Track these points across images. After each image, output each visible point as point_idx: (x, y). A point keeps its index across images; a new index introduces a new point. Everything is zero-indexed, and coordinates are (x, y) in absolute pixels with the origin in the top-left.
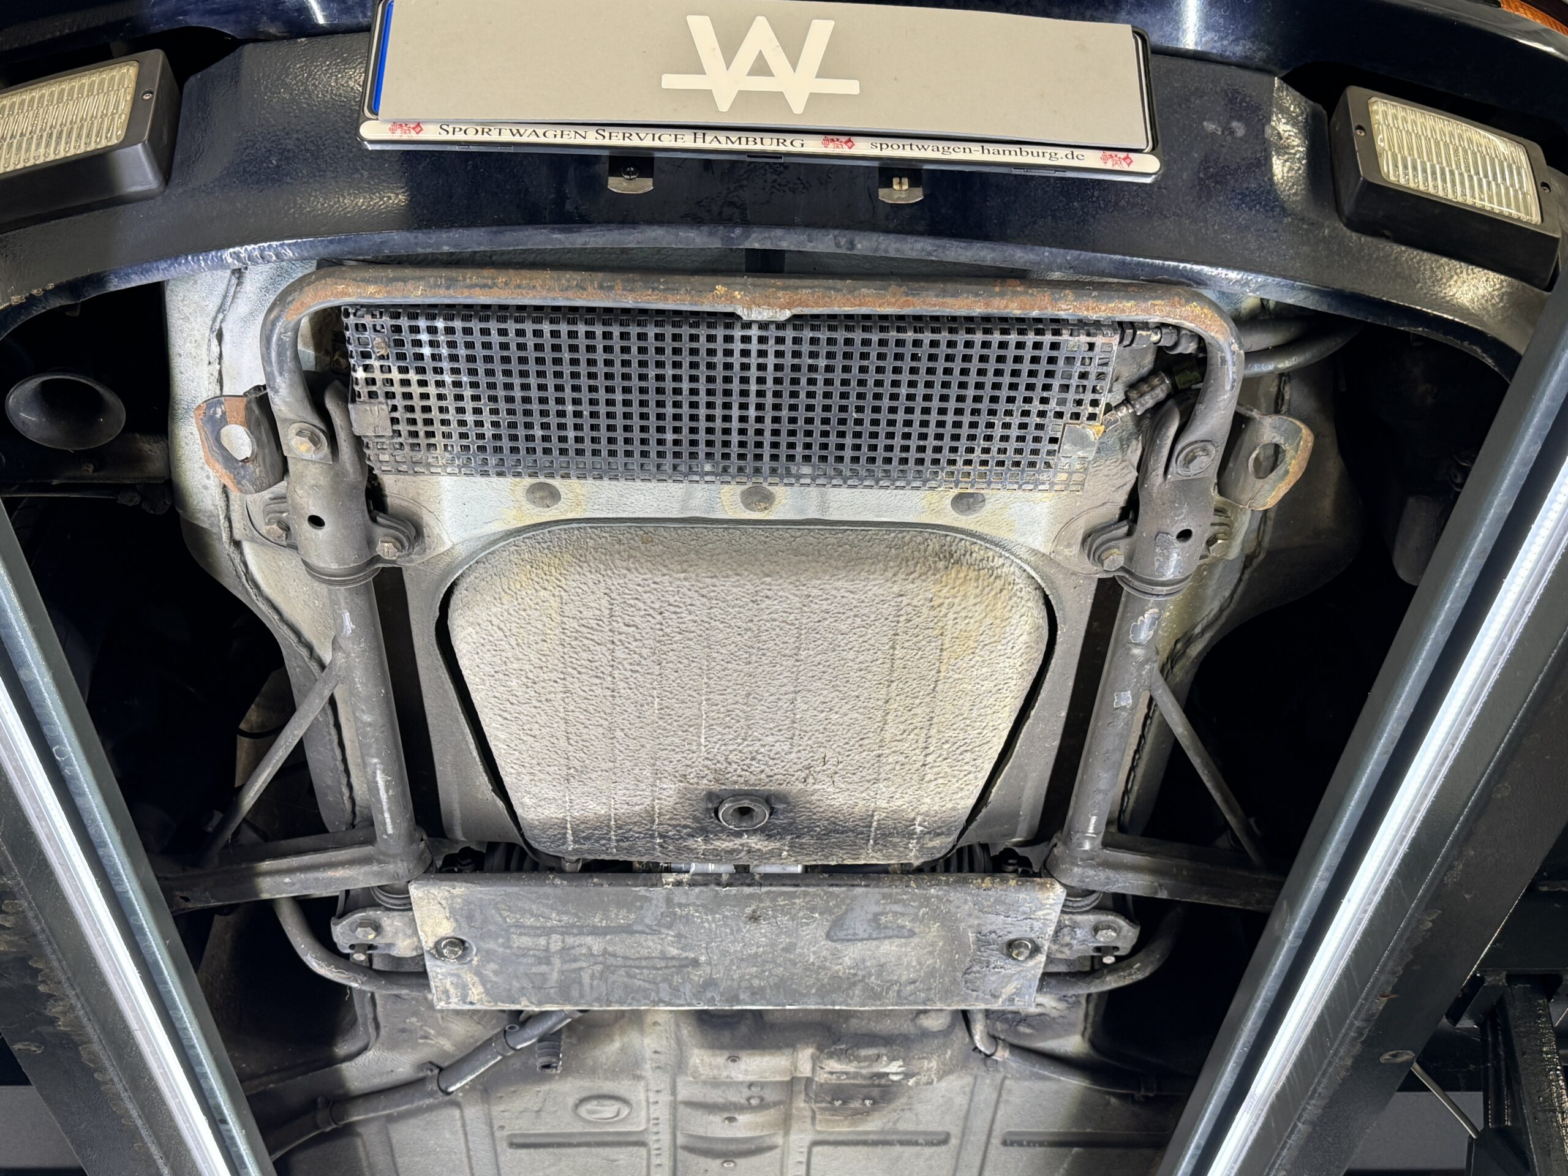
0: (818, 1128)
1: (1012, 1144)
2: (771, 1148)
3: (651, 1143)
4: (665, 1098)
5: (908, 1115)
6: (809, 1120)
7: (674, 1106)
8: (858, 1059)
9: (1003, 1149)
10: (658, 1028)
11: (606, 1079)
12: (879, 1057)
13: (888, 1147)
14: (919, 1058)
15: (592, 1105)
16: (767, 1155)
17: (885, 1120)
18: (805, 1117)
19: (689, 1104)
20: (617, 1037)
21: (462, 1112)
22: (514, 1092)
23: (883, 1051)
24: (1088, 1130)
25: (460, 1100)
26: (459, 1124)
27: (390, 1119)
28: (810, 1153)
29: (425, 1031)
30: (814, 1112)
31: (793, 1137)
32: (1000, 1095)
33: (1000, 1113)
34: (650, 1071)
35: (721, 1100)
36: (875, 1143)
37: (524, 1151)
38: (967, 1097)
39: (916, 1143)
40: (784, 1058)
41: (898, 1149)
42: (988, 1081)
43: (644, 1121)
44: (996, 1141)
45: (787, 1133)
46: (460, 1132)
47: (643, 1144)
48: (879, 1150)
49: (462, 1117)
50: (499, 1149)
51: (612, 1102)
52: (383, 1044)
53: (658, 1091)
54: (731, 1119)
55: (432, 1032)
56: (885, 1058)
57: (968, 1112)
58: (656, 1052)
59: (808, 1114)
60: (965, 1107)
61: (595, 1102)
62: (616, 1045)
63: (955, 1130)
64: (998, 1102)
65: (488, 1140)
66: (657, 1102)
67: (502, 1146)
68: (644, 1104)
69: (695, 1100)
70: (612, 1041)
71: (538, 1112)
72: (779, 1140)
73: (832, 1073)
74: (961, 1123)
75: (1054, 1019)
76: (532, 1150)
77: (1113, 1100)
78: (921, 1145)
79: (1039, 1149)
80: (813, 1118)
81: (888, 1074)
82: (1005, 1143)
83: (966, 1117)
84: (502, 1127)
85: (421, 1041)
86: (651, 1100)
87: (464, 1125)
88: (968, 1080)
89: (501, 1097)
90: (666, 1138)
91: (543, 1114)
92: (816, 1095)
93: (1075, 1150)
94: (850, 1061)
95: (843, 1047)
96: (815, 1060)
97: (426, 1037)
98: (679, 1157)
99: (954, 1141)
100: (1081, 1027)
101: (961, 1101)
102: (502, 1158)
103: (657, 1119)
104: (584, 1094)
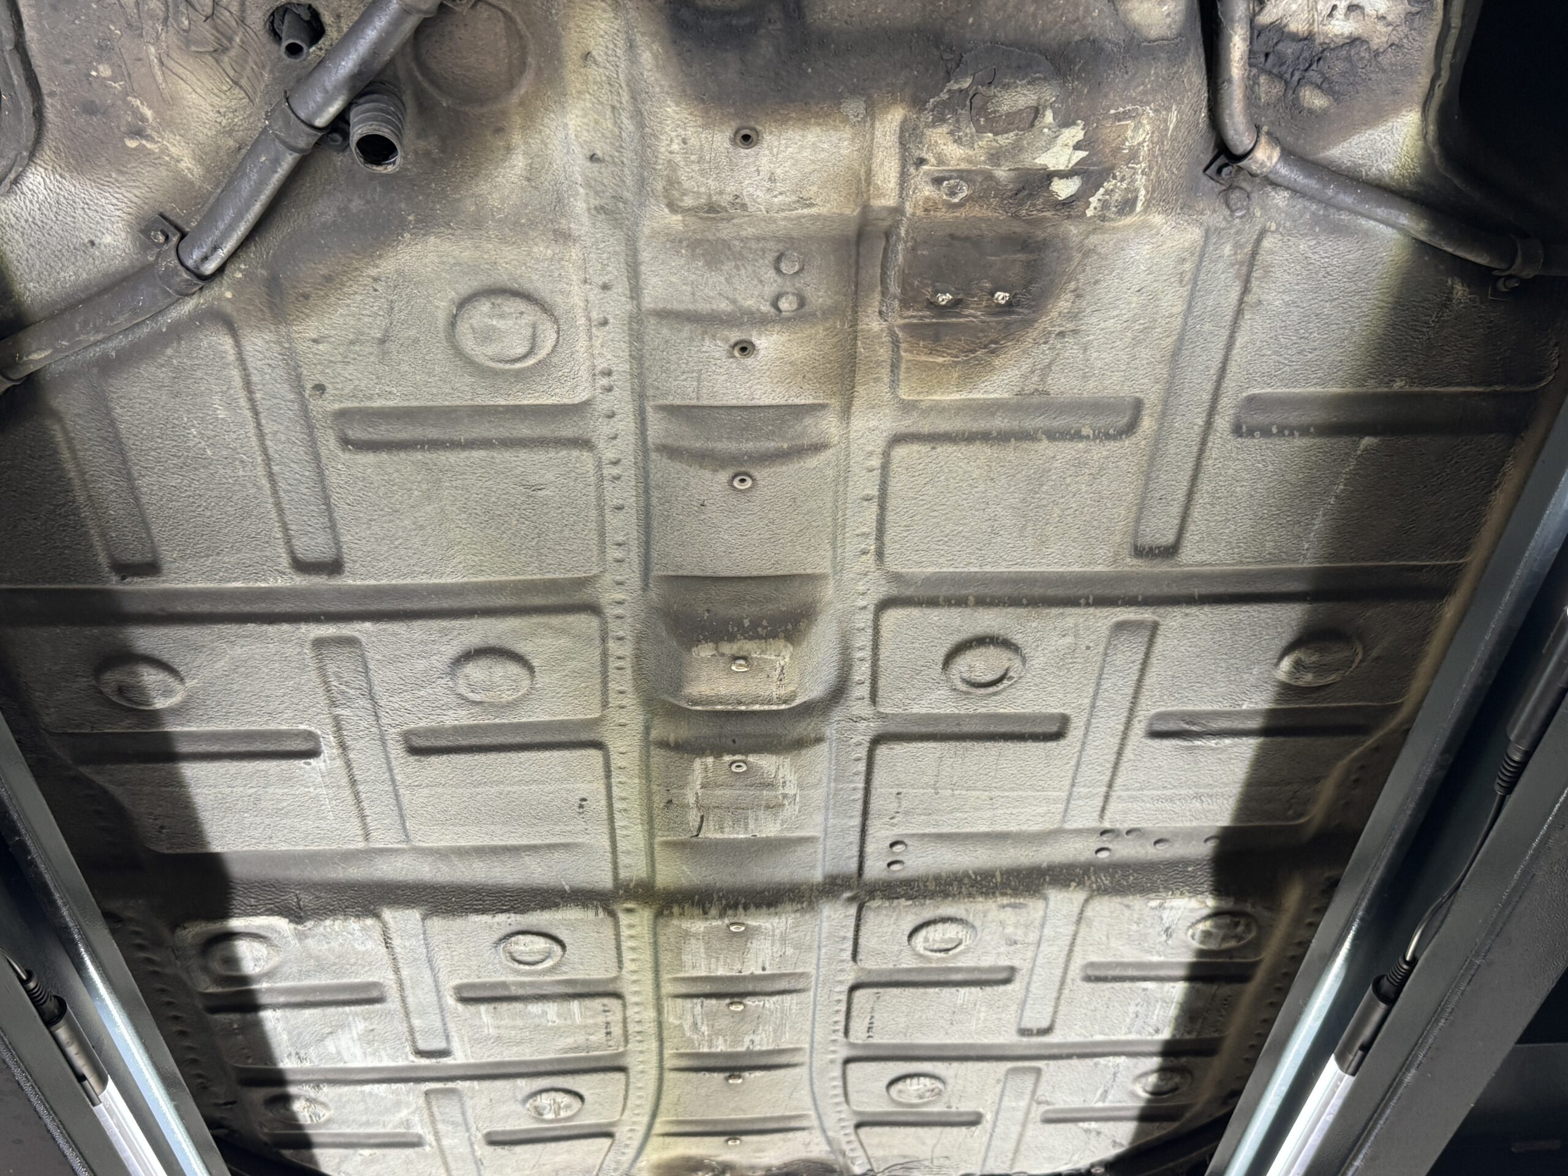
0: (904, 394)
1: (1251, 433)
2: (817, 448)
3: (601, 445)
4: (617, 306)
5: (1071, 350)
6: (885, 374)
7: (636, 324)
8: (996, 124)
9: (1236, 442)
10: (594, 72)
11: (503, 240)
12: (1036, 112)
13: (1025, 445)
14: (1118, 117)
15: (481, 313)
16: (812, 462)
17: (1025, 367)
18: (879, 364)
19: (664, 315)
20: (517, 138)
21: (238, 344)
22: (329, 279)
23: (1049, 93)
24: (1398, 385)
25: (229, 309)
26: (235, 374)
27: (107, 366)
28: (885, 467)
29: (135, 112)
30: (895, 343)
31: (858, 423)
32: (1246, 290)
33: (1240, 341)
34: (585, 219)
35: (724, 306)
36: (1003, 438)
37: (370, 458)
38: (1184, 291)
39: (1077, 436)
40: (847, 133)
41: (1044, 447)
42: (1227, 250)
43: (584, 373)
44: (1223, 423)
45: (846, 412)
46: (243, 402)
47: (584, 443)
48: (1010, 453)
49: (241, 359)
50: (324, 452)
51: (521, 305)
52: (57, 152)
53: (605, 287)
54: (745, 348)
55: (148, 113)
56: (1049, 117)
57: (1181, 339)
58: (593, 158)
59: (884, 353)
60: (1178, 322)
61: (485, 306)
62: (519, 162)
63: (1152, 397)
64: (1239, 312)
65: (298, 433)
66: (605, 323)
67: (329, 442)
68: (582, 321)
69: (676, 306)
70: (509, 149)
71: (382, 342)
72: (829, 425)
73: (937, 181)
74: (1163, 371)
75: (1377, 54)
76: (384, 456)
77: (1460, 291)
78: (1088, 437)
79: (1299, 442)
80: (895, 367)
81: (1049, 176)
82: (1237, 430)
83: (1176, 353)
84: (320, 388)
85: (132, 144)
86: (594, 315)
87: (248, 385)
88: (1193, 235)
89: (306, 297)
90: (626, 424)
91: (391, 346)
92: (905, 284)
93: (1367, 441)
94: (980, 130)
95: (966, 83)
96: (908, 136)
97: (138, 133)
98: (656, 477)
99: (1147, 424)
100: (1424, 80)
101: (1172, 302)
102: (333, 479)
103: (609, 373)
104: (466, 287)
